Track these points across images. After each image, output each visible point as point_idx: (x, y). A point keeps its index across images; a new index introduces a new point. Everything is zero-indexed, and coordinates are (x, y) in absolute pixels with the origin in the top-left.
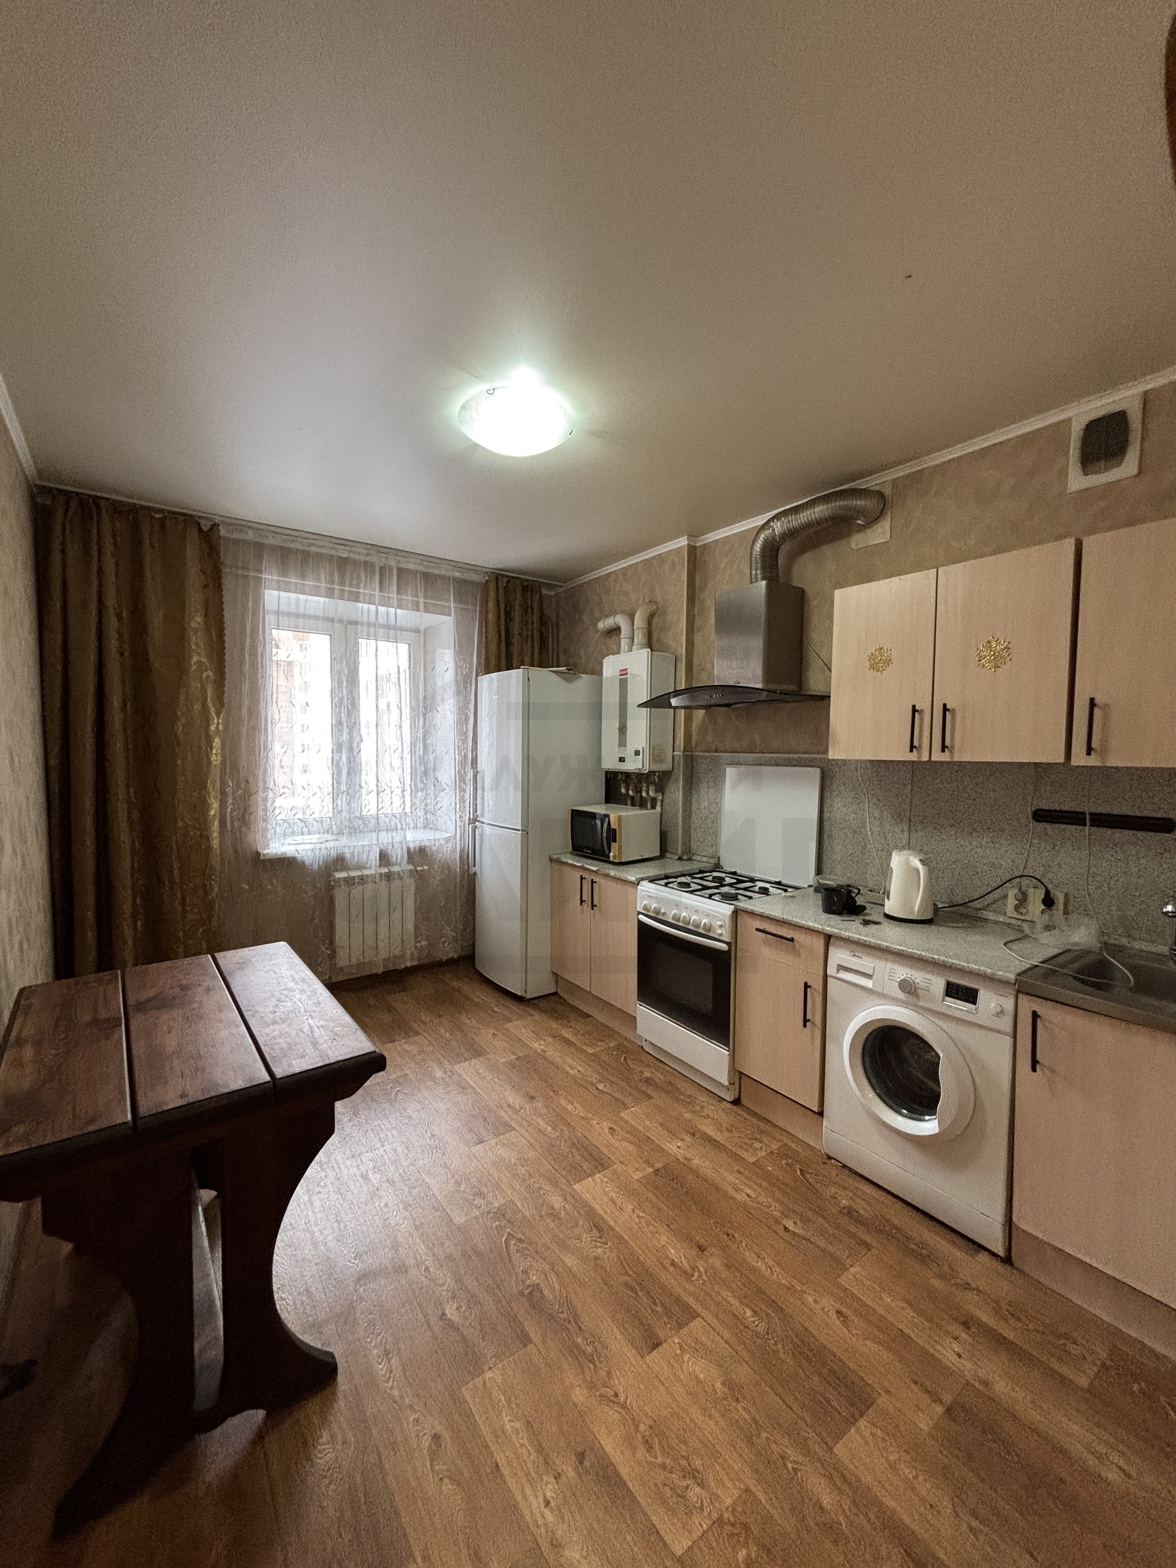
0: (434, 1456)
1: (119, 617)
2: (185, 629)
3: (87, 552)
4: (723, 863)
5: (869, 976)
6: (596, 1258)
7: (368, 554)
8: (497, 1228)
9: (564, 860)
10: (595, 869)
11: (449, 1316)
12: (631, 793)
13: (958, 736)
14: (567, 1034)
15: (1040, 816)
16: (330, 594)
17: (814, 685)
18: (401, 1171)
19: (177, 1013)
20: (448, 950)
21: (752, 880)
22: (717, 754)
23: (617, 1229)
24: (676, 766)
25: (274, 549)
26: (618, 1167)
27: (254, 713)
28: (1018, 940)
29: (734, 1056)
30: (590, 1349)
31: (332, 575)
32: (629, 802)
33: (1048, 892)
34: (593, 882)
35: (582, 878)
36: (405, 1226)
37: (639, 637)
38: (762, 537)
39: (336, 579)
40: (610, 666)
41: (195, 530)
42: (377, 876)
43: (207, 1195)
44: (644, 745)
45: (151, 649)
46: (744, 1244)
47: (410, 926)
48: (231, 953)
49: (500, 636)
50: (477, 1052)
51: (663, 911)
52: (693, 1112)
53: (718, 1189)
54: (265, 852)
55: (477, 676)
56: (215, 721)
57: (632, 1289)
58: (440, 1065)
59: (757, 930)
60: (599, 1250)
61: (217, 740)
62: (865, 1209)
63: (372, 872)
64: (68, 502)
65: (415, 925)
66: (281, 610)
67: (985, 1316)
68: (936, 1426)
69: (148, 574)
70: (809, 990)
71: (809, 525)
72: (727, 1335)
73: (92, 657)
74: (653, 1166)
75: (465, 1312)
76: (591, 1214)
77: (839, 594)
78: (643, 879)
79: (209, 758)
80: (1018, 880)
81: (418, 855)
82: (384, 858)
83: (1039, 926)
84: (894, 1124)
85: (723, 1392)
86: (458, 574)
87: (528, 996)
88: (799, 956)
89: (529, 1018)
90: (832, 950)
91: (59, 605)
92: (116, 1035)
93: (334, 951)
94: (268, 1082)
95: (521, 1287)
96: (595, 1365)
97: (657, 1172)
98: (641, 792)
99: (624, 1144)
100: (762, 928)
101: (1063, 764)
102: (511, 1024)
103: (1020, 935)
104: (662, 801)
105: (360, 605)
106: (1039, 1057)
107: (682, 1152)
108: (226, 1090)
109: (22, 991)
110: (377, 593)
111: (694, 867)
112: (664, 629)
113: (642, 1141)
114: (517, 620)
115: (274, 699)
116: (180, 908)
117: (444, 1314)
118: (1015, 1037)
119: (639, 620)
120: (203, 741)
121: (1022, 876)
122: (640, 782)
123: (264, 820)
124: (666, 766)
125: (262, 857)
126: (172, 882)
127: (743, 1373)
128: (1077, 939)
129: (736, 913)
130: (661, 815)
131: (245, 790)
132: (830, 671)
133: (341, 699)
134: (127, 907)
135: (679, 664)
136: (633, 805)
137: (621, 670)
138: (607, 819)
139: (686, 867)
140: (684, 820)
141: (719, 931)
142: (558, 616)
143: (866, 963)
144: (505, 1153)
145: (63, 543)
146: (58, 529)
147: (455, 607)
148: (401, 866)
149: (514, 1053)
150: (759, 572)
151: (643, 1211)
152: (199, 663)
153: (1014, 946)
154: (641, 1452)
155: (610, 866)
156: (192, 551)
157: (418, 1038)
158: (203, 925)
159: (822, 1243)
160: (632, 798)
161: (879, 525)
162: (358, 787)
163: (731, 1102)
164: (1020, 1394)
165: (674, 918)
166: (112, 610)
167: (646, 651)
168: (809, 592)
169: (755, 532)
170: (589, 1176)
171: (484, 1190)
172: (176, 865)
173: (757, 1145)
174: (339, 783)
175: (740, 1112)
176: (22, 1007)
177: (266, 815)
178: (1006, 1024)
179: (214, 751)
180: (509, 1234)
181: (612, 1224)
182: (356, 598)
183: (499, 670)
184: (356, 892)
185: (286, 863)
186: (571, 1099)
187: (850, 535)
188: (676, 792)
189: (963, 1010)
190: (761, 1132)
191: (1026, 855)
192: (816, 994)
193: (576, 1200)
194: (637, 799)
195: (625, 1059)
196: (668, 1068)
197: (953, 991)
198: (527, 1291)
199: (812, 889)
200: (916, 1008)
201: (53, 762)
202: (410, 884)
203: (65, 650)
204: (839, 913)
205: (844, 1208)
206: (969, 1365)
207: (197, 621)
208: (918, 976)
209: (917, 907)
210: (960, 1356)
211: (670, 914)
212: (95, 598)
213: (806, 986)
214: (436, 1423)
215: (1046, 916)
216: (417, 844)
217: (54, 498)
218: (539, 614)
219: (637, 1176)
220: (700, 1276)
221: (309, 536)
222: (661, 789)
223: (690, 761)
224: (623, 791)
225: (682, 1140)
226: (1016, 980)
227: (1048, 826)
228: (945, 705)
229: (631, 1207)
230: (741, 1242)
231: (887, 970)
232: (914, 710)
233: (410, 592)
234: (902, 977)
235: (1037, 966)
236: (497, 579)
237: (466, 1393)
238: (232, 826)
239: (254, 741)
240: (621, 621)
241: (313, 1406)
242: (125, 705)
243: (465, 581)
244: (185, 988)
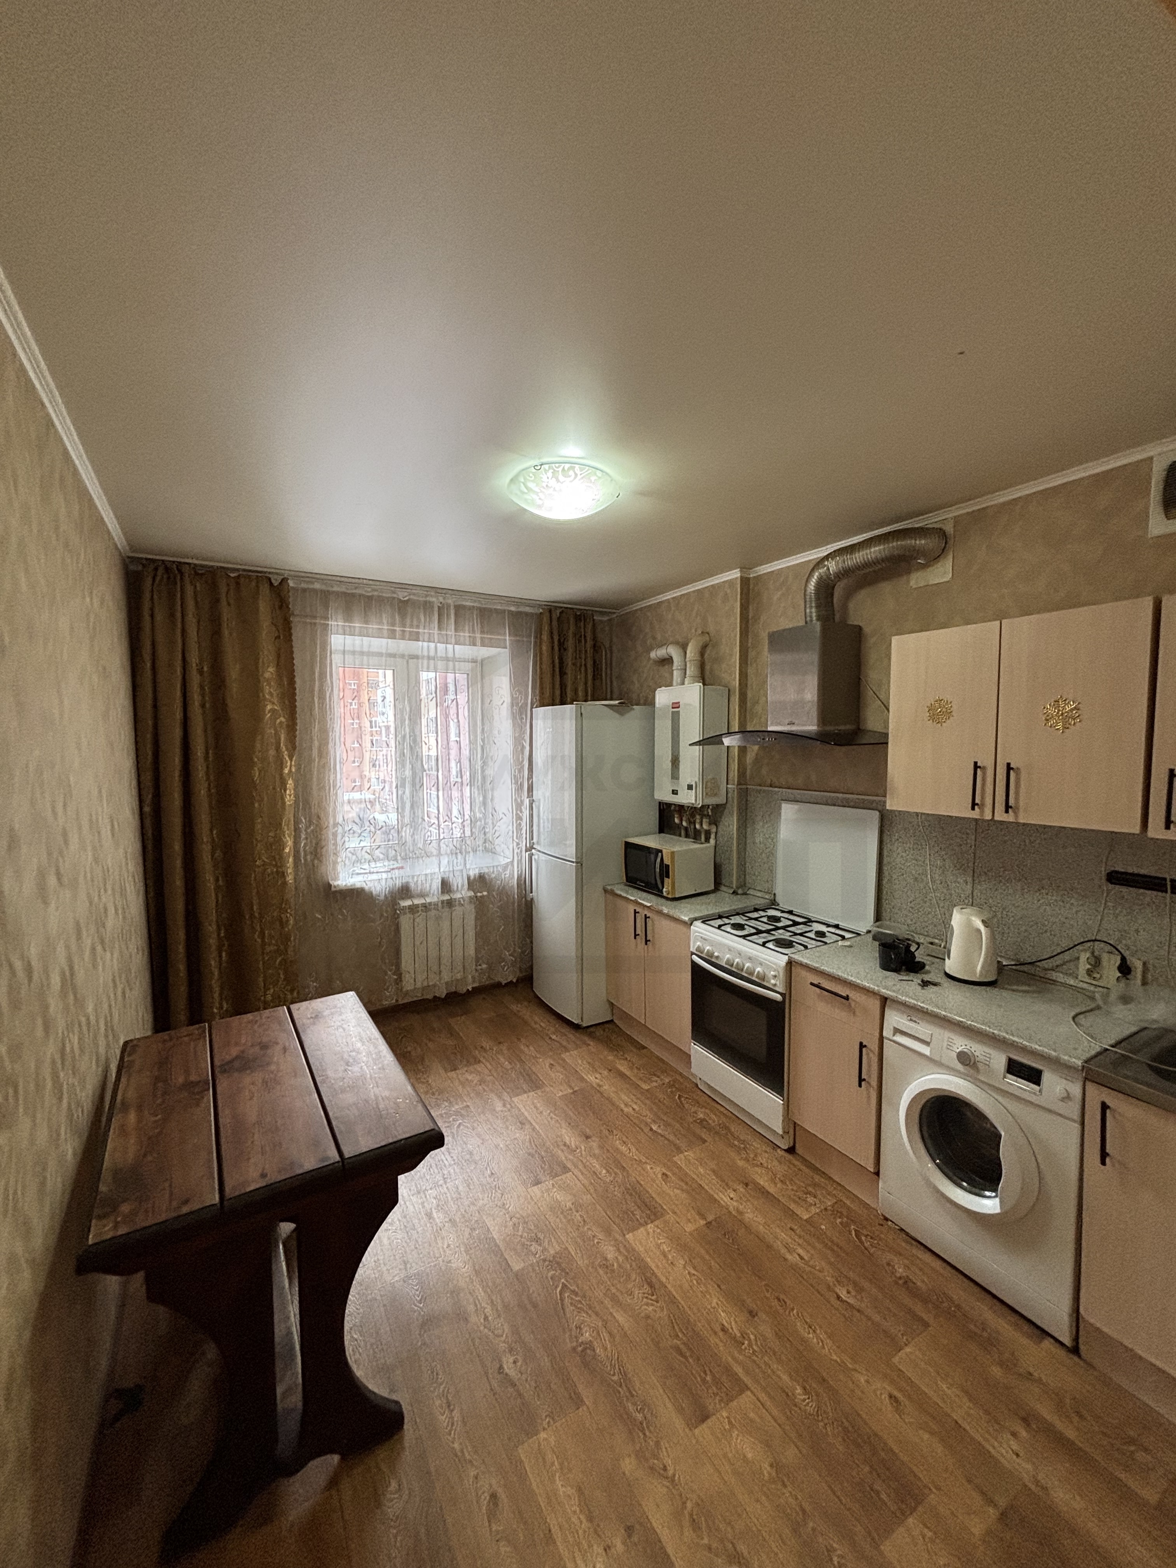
0: (492, 1515)
1: (201, 672)
2: (259, 681)
3: (172, 615)
4: (779, 899)
5: (927, 1043)
6: (648, 1317)
7: (427, 596)
8: (552, 1278)
9: (619, 892)
10: (649, 905)
11: (507, 1370)
12: (684, 824)
13: (1023, 797)
14: (623, 1067)
15: (1115, 878)
16: (392, 635)
17: (872, 723)
18: (463, 1211)
19: (258, 1076)
20: (507, 975)
21: (808, 921)
22: (771, 789)
23: (669, 1286)
24: (730, 799)
25: (337, 594)
26: (670, 1217)
27: (323, 752)
28: (1091, 1010)
29: (788, 1106)
30: (639, 1417)
31: (393, 617)
32: (683, 833)
33: (1123, 959)
34: (646, 917)
35: (635, 912)
36: (467, 1270)
37: (691, 670)
38: (816, 575)
39: (397, 621)
40: (663, 697)
41: (267, 586)
42: (440, 904)
43: (286, 1228)
44: (697, 780)
45: (229, 701)
46: (795, 1311)
47: (471, 951)
48: (305, 1004)
49: (554, 666)
50: (534, 1084)
51: (716, 954)
52: (747, 1160)
53: (769, 1247)
54: (336, 883)
55: (532, 708)
56: (289, 764)
57: (681, 1354)
58: (500, 1097)
59: (812, 984)
60: (651, 1308)
61: (290, 781)
62: (923, 1281)
63: (435, 899)
64: (156, 569)
65: (476, 949)
66: (346, 648)
67: (1046, 1411)
68: (989, 1532)
69: (226, 633)
70: (864, 1050)
71: (866, 565)
72: (775, 1412)
73: (179, 715)
74: (705, 1219)
75: (521, 1366)
76: (643, 1269)
77: (896, 641)
78: (696, 919)
79: (283, 799)
80: (1089, 944)
81: (480, 882)
82: (445, 886)
83: (1113, 996)
84: (952, 1197)
85: (770, 1474)
86: (513, 609)
87: (584, 1025)
88: (854, 1013)
89: (585, 1048)
90: (888, 1013)
91: (149, 665)
92: (205, 1100)
93: (400, 976)
94: (338, 1162)
95: (575, 1344)
96: (644, 1434)
97: (709, 1224)
98: (694, 823)
99: (678, 1192)
100: (816, 982)
101: (1138, 835)
102: (568, 1054)
103: (1093, 1005)
104: (716, 833)
105: (420, 643)
106: (1108, 1149)
107: (735, 1204)
108: (301, 1171)
109: (126, 1043)
110: (436, 631)
111: (748, 904)
112: (718, 660)
113: (695, 1190)
114: (571, 651)
115: (342, 740)
116: (259, 940)
117: (501, 1367)
118: (1083, 1124)
119: (692, 651)
120: (278, 783)
121: (1096, 940)
122: (693, 815)
123: (334, 854)
124: (720, 800)
125: (333, 889)
126: (252, 916)
127: (790, 1455)
128: (1155, 1017)
129: (790, 963)
130: (715, 847)
131: (317, 825)
132: (888, 710)
133: (404, 737)
134: (213, 941)
135: (732, 699)
136: (687, 836)
137: (673, 703)
138: (660, 854)
139: (738, 903)
140: (739, 853)
141: (773, 982)
142: (611, 641)
143: (923, 1029)
144: (559, 1196)
145: (152, 609)
146: (147, 595)
147: (510, 640)
148: (462, 892)
149: (571, 1087)
150: (814, 610)
151: (694, 1268)
152: (273, 711)
153: (1081, 1019)
154: (688, 1533)
155: (663, 901)
156: (264, 607)
157: (479, 1067)
158: (281, 955)
159: (877, 1318)
160: (686, 829)
161: (940, 564)
162: (420, 820)
163: (785, 1150)
164: (1078, 1504)
165: (728, 962)
166: (194, 665)
167: (698, 686)
168: (867, 630)
169: (812, 566)
170: (641, 1225)
171: (540, 1235)
172: (255, 901)
173: (810, 1199)
174: (403, 817)
175: (796, 1163)
176: (126, 1064)
177: (336, 849)
178: (1074, 1111)
179: (288, 792)
180: (564, 1286)
181: (664, 1280)
182: (416, 637)
183: (553, 704)
184: (420, 919)
185: (355, 895)
186: (625, 1139)
187: (910, 573)
188: (731, 824)
189: (1025, 1090)
190: (815, 1185)
191: (1099, 917)
192: (871, 1055)
193: (628, 1251)
194: (691, 833)
195: (680, 1097)
196: (722, 1109)
197: (1014, 1068)
198: (580, 1349)
199: (871, 935)
200: (976, 1081)
201: (147, 809)
202: (470, 909)
203: (155, 706)
204: (897, 970)
205: (900, 1278)
206: (1029, 1467)
207: (269, 672)
208: (978, 1049)
209: (979, 969)
210: (1018, 1455)
211: (725, 958)
212: (180, 656)
213: (862, 1046)
214: (494, 1482)
215: (1122, 985)
216: (477, 872)
217: (144, 566)
218: (592, 643)
219: (689, 1228)
220: (750, 1345)
221: (371, 582)
222: (715, 822)
223: (744, 794)
224: (677, 821)
225: (735, 1191)
226: (1083, 1067)
227: (1124, 889)
228: (1008, 764)
229: (682, 1262)
230: (793, 1309)
231: (946, 1039)
232: (976, 766)
233: (467, 628)
234: (960, 1049)
235: (1107, 1050)
236: (550, 611)
237: (522, 1452)
238: (306, 860)
239: (324, 778)
240: (673, 651)
241: (382, 1453)
242: (207, 753)
243: (520, 613)
244: (264, 1047)
